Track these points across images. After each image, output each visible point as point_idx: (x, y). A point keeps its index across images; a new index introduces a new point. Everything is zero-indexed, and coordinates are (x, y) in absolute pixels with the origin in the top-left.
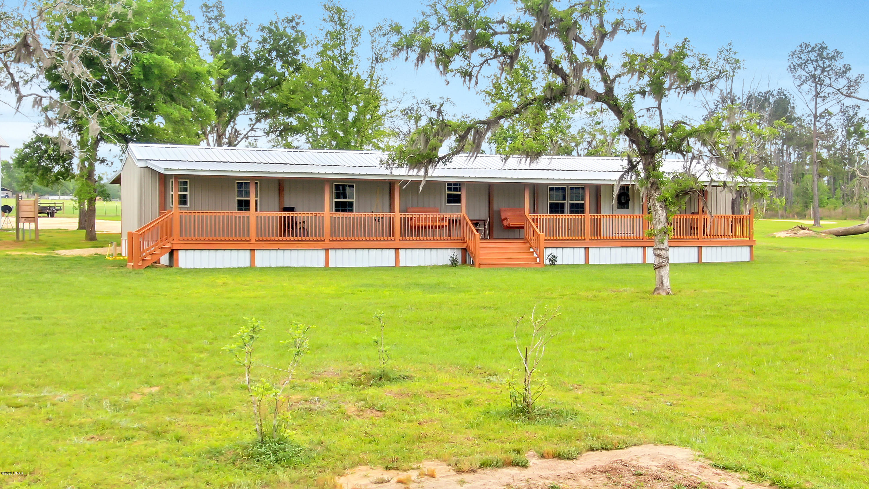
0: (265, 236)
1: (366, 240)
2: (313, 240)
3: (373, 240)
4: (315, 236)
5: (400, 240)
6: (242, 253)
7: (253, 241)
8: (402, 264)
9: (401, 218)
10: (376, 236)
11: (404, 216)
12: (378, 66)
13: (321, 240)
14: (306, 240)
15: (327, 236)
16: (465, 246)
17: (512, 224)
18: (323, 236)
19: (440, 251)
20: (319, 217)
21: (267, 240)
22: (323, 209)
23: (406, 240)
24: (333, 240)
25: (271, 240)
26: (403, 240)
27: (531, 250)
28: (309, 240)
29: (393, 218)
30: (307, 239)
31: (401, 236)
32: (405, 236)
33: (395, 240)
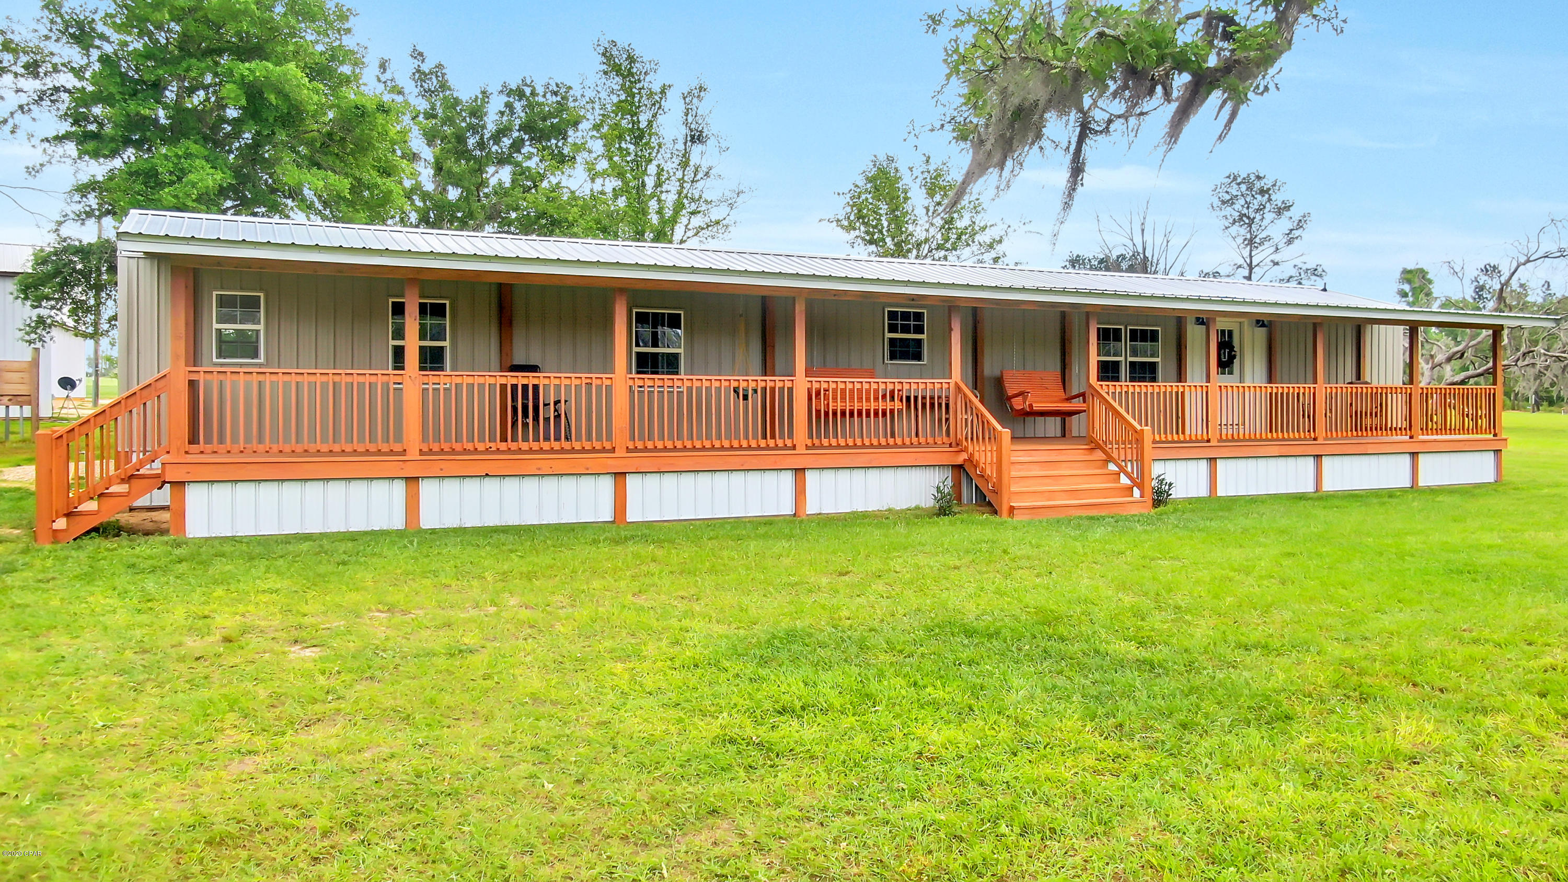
0: (448, 439)
1: (722, 448)
2: (583, 450)
3: (741, 448)
4: (589, 438)
5: (807, 447)
6: (380, 489)
7: (413, 454)
8: (812, 508)
9: (809, 391)
10: (747, 438)
11: (816, 386)
12: (696, 149)
13: (604, 450)
14: (562, 451)
15: (621, 438)
16: (961, 458)
17: (1037, 406)
18: (609, 438)
19: (903, 474)
20: (599, 387)
21: (453, 452)
22: (608, 366)
23: (822, 447)
24: (636, 449)
25: (465, 451)
26: (813, 447)
27: (1112, 467)
28: (573, 451)
29: (790, 390)
30: (567, 445)
31: (811, 436)
32: (819, 437)
33: (794, 447)
